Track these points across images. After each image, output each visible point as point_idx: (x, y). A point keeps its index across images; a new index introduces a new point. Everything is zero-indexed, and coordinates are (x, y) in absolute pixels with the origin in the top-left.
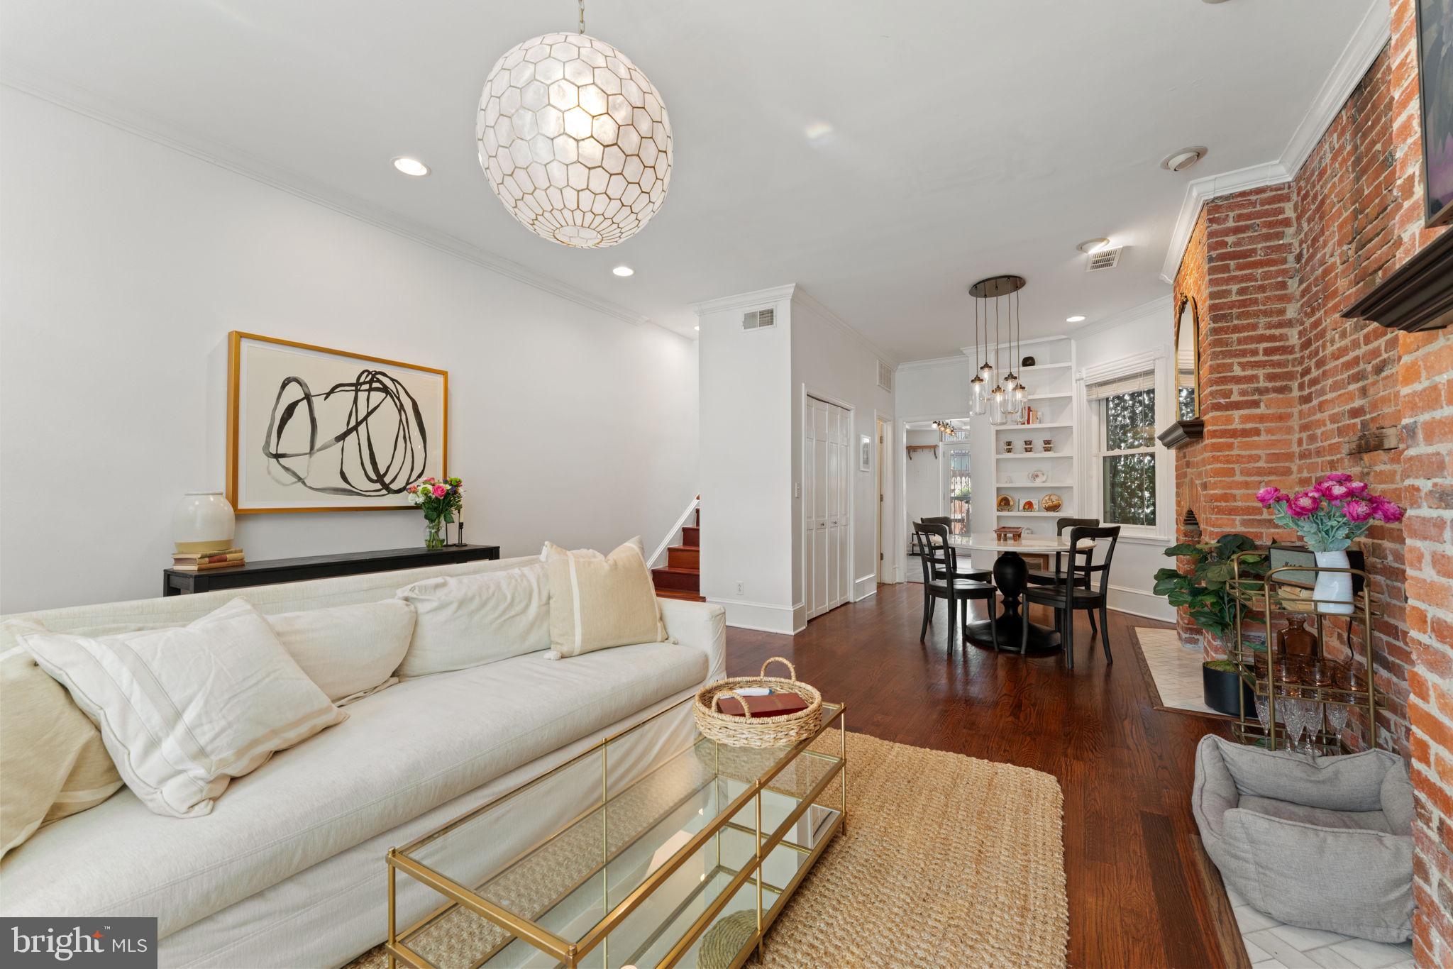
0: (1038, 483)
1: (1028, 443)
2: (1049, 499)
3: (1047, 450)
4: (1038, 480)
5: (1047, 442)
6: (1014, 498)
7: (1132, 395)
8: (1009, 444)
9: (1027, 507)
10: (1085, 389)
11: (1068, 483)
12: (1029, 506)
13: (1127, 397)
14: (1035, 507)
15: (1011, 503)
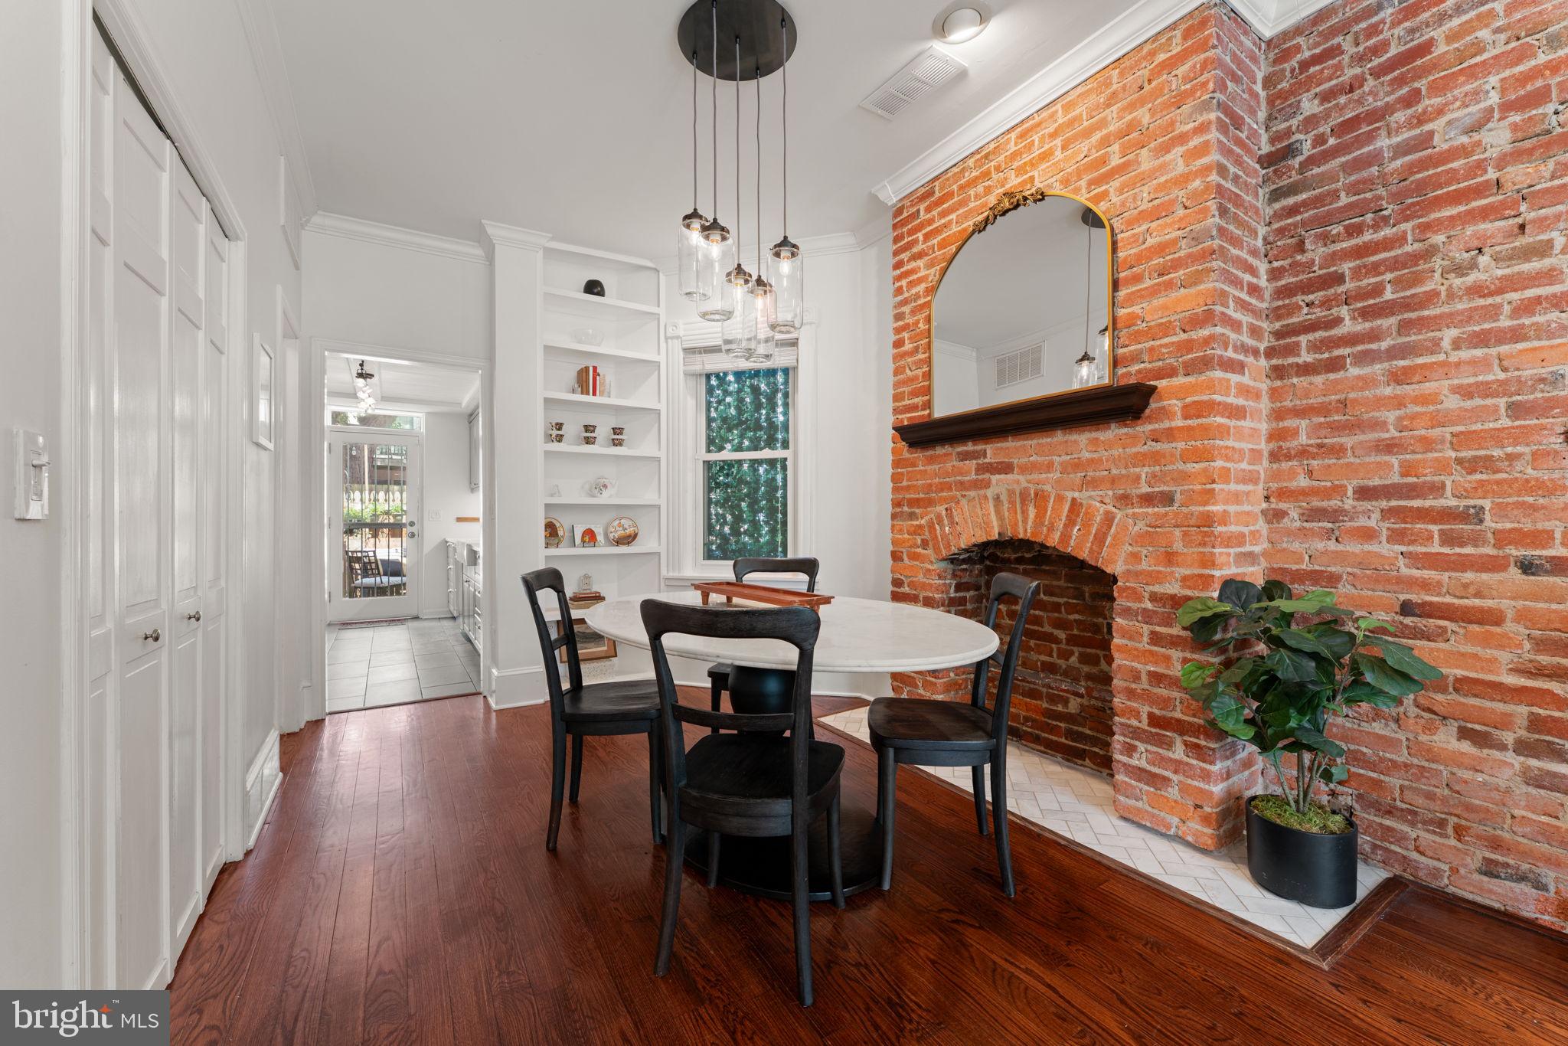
0: (605, 498)
1: (589, 428)
2: (619, 525)
3: (617, 443)
4: (606, 493)
5: (617, 431)
6: (563, 522)
7: (739, 375)
8: (559, 426)
9: (587, 539)
10: (681, 353)
11: (649, 497)
12: (590, 536)
13: (731, 378)
14: (600, 538)
15: (560, 533)
